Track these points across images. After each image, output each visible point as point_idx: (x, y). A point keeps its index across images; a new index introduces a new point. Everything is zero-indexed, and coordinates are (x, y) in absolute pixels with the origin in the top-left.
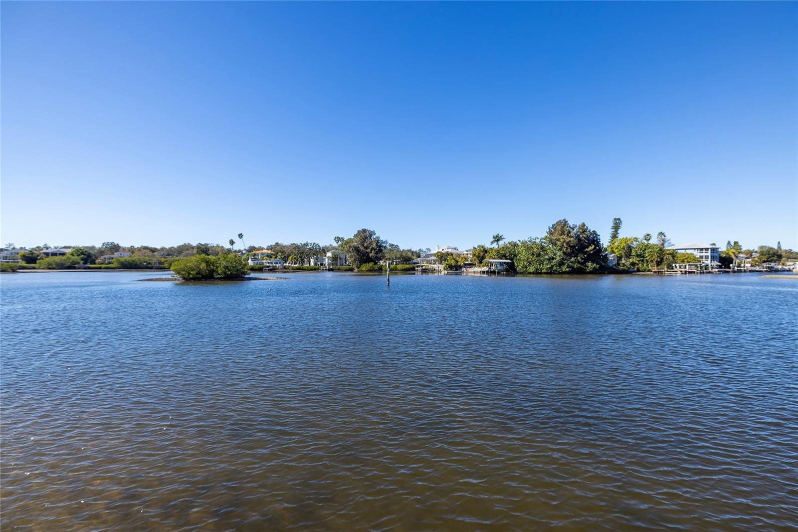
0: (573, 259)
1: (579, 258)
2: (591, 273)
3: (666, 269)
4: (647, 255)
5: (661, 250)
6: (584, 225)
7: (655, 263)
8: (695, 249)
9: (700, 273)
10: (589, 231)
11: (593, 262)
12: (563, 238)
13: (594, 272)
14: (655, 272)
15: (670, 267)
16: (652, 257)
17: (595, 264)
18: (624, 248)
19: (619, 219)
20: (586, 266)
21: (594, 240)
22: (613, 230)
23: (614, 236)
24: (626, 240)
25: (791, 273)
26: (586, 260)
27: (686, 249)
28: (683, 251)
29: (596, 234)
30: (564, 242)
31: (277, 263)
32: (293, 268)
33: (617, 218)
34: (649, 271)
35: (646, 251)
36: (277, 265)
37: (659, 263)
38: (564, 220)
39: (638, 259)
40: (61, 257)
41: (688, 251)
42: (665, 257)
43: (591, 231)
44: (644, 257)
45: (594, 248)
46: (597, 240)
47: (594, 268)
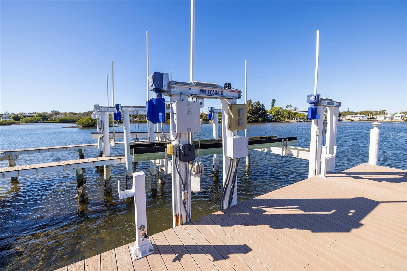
0: (253, 116)
1: (256, 116)
2: (260, 122)
3: (290, 120)
4: (284, 114)
5: (290, 112)
6: (258, 102)
7: (287, 118)
8: (305, 112)
9: (304, 122)
10: (261, 104)
11: (261, 117)
12: (249, 108)
13: (262, 122)
14: (287, 121)
15: (292, 119)
16: (286, 115)
17: (262, 118)
18: (275, 111)
19: (275, 99)
20: (258, 119)
21: (262, 108)
22: (272, 104)
23: (273, 106)
24: (277, 108)
25: (342, 121)
26: (258, 117)
27: (302, 112)
28: (301, 113)
29: (264, 106)
30: (250, 109)
31: (131, 119)
32: (138, 121)
33: (274, 99)
34: (284, 121)
35: (284, 113)
36: (131, 120)
37: (289, 118)
38: (250, 100)
39: (281, 116)
40: (31, 118)
41: (303, 113)
42: (291, 115)
43: (262, 105)
44: (283, 115)
45: (262, 112)
46: (264, 108)
47: (262, 120)
